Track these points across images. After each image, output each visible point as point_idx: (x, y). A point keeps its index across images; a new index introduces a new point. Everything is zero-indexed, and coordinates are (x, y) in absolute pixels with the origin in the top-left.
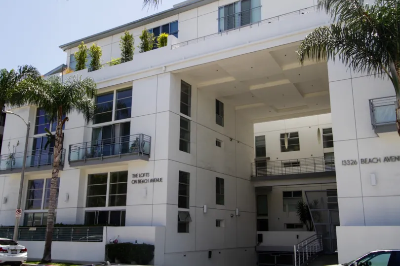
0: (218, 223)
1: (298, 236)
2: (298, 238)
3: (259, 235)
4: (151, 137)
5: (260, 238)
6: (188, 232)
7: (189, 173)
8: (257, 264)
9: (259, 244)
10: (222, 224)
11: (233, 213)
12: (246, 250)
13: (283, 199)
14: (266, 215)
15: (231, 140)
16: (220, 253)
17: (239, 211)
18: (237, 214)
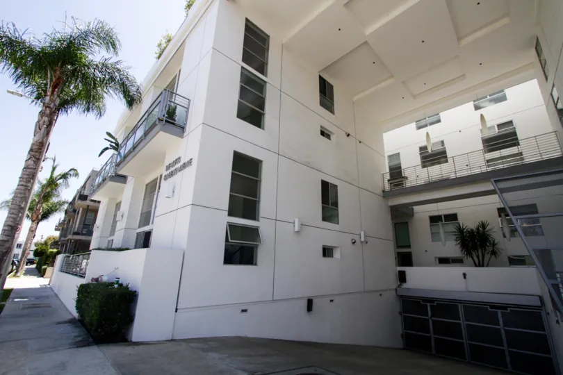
0: (327, 252)
1: (465, 275)
2: (465, 277)
3: (399, 272)
4: (190, 101)
5: (402, 277)
6: (256, 264)
7: (261, 161)
8: (400, 313)
9: (401, 285)
10: (337, 254)
11: (357, 238)
12: (381, 295)
13: (431, 225)
14: (409, 246)
15: (348, 135)
16: (332, 301)
17: (365, 236)
18: (363, 239)
